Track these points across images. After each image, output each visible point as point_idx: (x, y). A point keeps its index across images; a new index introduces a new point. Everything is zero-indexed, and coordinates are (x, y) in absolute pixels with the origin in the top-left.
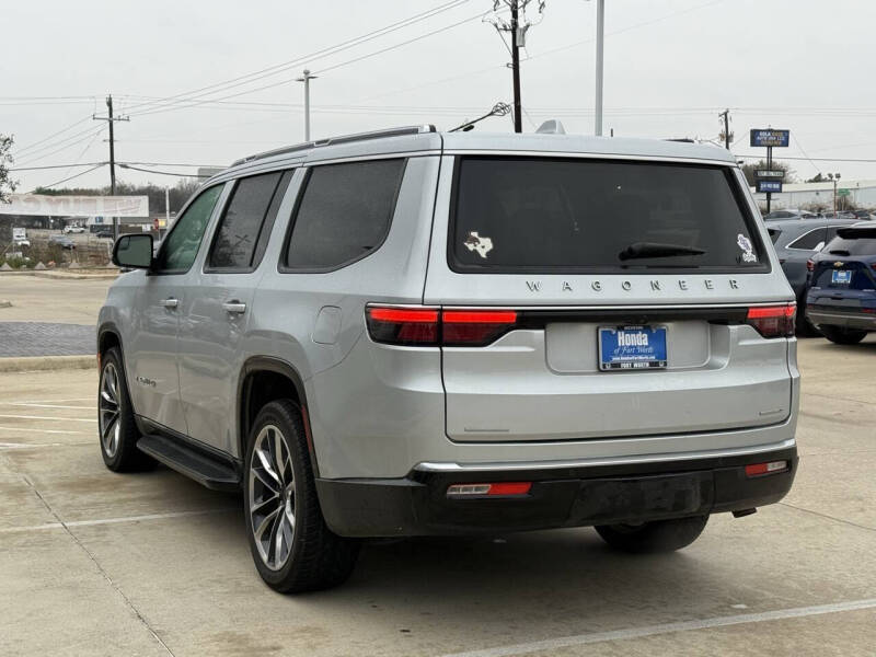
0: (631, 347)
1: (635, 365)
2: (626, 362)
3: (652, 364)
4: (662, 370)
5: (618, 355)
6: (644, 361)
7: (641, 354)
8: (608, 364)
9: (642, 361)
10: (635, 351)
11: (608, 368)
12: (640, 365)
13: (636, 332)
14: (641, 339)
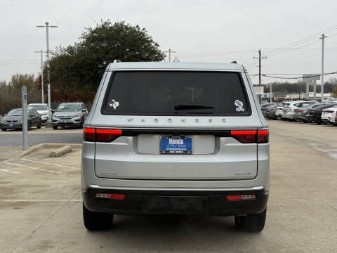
0: (175, 145)
1: (176, 152)
2: (172, 150)
3: (184, 152)
4: (190, 154)
5: (169, 148)
6: (181, 150)
7: (179, 147)
8: (164, 151)
10: (177, 146)
12: (179, 152)
13: (178, 139)
14: (180, 142)
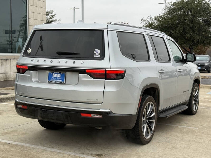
0: (56, 77)
1: (56, 82)
2: (54, 81)
3: (60, 82)
5: (52, 79)
6: (59, 81)
7: (58, 79)
9: (58, 81)
10: (57, 78)
11: (49, 82)
12: (57, 82)
13: (58, 74)
